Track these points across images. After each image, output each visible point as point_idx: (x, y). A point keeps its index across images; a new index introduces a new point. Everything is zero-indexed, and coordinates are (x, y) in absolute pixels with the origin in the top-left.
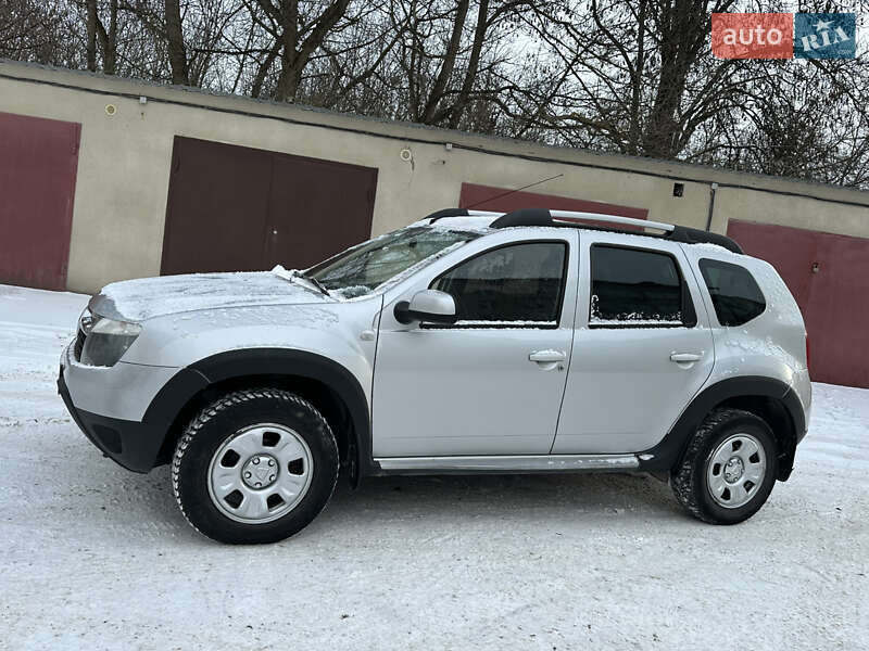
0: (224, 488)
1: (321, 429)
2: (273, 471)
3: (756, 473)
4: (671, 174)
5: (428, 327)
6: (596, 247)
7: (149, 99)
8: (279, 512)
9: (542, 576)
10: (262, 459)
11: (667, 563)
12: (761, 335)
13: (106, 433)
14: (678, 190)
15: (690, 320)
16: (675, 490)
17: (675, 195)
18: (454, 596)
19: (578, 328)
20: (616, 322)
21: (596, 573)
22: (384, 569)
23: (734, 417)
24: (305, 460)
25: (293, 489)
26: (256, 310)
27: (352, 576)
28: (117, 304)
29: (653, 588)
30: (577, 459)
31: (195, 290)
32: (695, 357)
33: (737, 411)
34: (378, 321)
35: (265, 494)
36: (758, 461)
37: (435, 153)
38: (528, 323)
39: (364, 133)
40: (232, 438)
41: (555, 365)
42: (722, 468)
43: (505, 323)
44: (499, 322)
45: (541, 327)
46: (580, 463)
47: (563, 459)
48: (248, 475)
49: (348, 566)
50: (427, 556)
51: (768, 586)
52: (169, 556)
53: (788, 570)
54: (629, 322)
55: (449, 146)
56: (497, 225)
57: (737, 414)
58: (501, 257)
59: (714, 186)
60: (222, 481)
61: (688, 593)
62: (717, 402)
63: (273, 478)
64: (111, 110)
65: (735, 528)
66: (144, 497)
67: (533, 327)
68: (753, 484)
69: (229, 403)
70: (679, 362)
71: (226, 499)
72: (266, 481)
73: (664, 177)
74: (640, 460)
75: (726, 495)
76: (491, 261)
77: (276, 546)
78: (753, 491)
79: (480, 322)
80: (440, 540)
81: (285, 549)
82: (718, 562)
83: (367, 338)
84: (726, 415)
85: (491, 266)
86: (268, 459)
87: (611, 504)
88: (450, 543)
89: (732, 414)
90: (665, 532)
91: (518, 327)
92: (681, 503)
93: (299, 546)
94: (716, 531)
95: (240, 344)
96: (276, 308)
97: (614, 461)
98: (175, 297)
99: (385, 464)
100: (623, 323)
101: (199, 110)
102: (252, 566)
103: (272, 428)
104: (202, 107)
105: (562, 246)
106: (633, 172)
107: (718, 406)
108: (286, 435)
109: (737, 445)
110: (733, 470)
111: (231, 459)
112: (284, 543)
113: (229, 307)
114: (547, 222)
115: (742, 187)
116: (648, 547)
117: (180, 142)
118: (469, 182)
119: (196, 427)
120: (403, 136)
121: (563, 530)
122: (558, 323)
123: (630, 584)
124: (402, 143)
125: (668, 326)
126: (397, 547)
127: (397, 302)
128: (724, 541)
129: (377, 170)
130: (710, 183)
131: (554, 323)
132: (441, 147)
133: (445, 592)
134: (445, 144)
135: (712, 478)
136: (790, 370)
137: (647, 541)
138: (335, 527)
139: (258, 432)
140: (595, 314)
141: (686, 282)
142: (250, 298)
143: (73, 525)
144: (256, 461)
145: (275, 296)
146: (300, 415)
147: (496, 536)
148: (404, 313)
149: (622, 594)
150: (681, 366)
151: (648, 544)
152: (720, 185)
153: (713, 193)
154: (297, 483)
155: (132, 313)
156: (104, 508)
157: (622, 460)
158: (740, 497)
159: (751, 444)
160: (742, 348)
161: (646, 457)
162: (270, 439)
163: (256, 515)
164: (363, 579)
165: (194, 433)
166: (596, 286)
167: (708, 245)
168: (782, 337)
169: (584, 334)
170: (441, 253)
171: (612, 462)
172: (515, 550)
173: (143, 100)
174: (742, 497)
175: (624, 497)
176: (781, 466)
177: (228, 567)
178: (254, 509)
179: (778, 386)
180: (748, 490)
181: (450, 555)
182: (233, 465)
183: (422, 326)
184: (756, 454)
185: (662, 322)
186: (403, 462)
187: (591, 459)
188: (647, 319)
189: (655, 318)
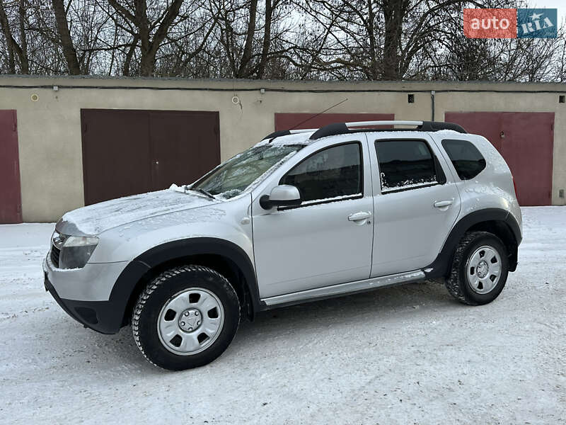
0: (169, 335)
1: (225, 286)
2: (198, 318)
3: (496, 269)
4: (405, 89)
5: (283, 209)
6: (378, 142)
8: (206, 344)
9: (381, 357)
10: (190, 312)
11: (454, 335)
12: (486, 182)
13: (84, 312)
14: (411, 99)
15: (442, 180)
16: (448, 288)
17: (409, 102)
18: (330, 379)
19: (375, 195)
20: (398, 188)
21: (413, 349)
22: (280, 370)
23: (478, 236)
24: (218, 308)
25: (213, 328)
26: (172, 216)
27: (262, 377)
28: (77, 226)
29: (450, 352)
30: (387, 278)
31: (127, 209)
32: (449, 202)
33: (479, 232)
34: (251, 211)
35: (195, 335)
36: (496, 261)
37: (254, 96)
38: (344, 197)
39: (206, 89)
40: (170, 301)
41: (365, 221)
42: (475, 270)
43: (330, 199)
44: (326, 199)
45: (353, 198)
46: (389, 281)
47: (378, 280)
48: (183, 324)
49: (258, 372)
50: (306, 356)
51: (519, 339)
52: (140, 386)
53: (527, 327)
54: (405, 187)
55: (263, 91)
56: (314, 137)
57: (479, 234)
58: (321, 158)
59: (433, 93)
60: (167, 330)
61: (472, 351)
62: (466, 229)
63: (199, 323)
64: (35, 98)
65: (489, 306)
66: (113, 350)
67: (348, 199)
68: (495, 277)
69: (164, 279)
70: (440, 207)
71: (171, 342)
72: (196, 326)
73: (401, 91)
74: (425, 273)
75: (480, 286)
76: (315, 161)
77: (208, 367)
78: (496, 280)
79: (314, 201)
80: (310, 344)
81: (214, 368)
82: (485, 329)
83: (245, 222)
84: (472, 236)
85: (315, 165)
86: (194, 311)
87: (411, 303)
88: (317, 346)
89: (476, 235)
90: (447, 316)
91: (338, 200)
92: (453, 296)
93: (222, 364)
94: (478, 310)
95: (166, 239)
96: (184, 212)
97: (410, 276)
98: (115, 215)
99: (269, 302)
100: (402, 188)
101: (95, 89)
102: (196, 382)
103: (194, 291)
105: (357, 145)
106: (382, 91)
107: (468, 231)
108: (203, 294)
109: (482, 253)
110: (482, 269)
111: (171, 315)
112: (211, 364)
113: (153, 216)
114: (345, 131)
115: (450, 91)
116: (440, 327)
117: (84, 113)
118: (279, 112)
119: (145, 298)
120: (232, 88)
121: (385, 325)
122: (363, 194)
123: (435, 352)
124: (232, 93)
125: (429, 186)
126: (285, 354)
127: (261, 196)
128: (484, 315)
129: (218, 112)
130: (430, 91)
131: (360, 194)
132: (257, 92)
133: (323, 377)
134: (260, 90)
135: (470, 277)
136: (506, 201)
137: (438, 323)
138: (242, 348)
139: (185, 295)
140: (384, 185)
141: (436, 156)
142: (165, 208)
143: (72, 376)
144: (187, 314)
145: (181, 205)
146: (211, 279)
147: (345, 337)
148: (266, 203)
149: (432, 359)
150: (441, 209)
151: (439, 325)
152: (436, 92)
153: (433, 98)
154: (215, 324)
155: (90, 230)
156: (89, 362)
157: (415, 275)
158: (489, 286)
159: (491, 252)
160: (477, 192)
161: (429, 270)
162: (194, 298)
163: (192, 349)
164: (270, 378)
165: (144, 302)
166: (382, 166)
167: (445, 131)
168: (498, 181)
169: (380, 198)
170: (282, 160)
171: (409, 276)
172: (359, 343)
173: (55, 88)
174: (490, 286)
175: (417, 297)
176: (510, 263)
177: (181, 386)
178: (191, 345)
179: (501, 212)
180: (493, 281)
181: (320, 353)
182: (173, 319)
183: (279, 209)
184: (495, 257)
185: (425, 183)
186: (279, 299)
187: (396, 277)
188: (416, 183)
189: (421, 182)
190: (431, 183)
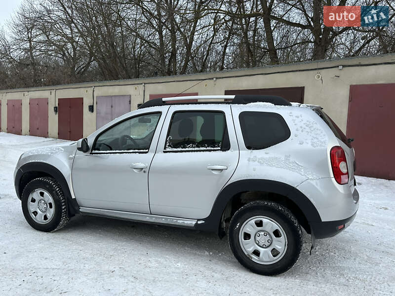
0: (32, 209)
1: (54, 192)
3: (280, 245)
7: (217, 78)
8: (46, 222)
15: (225, 146)
19: (158, 153)
24: (52, 203)
25: (50, 215)
34: (75, 152)
35: (43, 214)
36: (281, 236)
40: (32, 193)
41: (142, 171)
45: (140, 153)
46: (163, 220)
47: (155, 217)
54: (187, 149)
55: (341, 67)
64: (206, 85)
67: (136, 152)
70: (212, 170)
71: (33, 213)
72: (44, 209)
75: (257, 254)
97: (181, 221)
100: (184, 149)
103: (42, 190)
104: (233, 77)
108: (46, 193)
109: (259, 224)
111: (33, 200)
118: (354, 84)
122: (149, 150)
124: (316, 71)
129: (304, 87)
131: (147, 151)
134: (338, 66)
135: (243, 241)
139: (39, 191)
140: (169, 146)
144: (40, 202)
146: (48, 186)
150: (214, 172)
161: (200, 222)
162: (42, 194)
163: (40, 220)
169: (161, 156)
171: (180, 222)
173: (215, 79)
174: (270, 259)
180: (274, 256)
182: (34, 202)
183: (91, 154)
184: (277, 231)
185: (208, 148)
186: (88, 210)
187: (175, 219)
188: (199, 147)
189: (205, 146)
190: (215, 149)
